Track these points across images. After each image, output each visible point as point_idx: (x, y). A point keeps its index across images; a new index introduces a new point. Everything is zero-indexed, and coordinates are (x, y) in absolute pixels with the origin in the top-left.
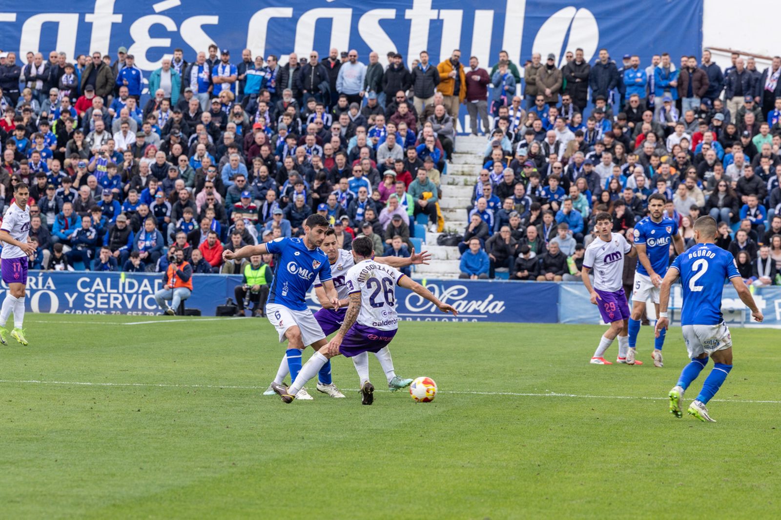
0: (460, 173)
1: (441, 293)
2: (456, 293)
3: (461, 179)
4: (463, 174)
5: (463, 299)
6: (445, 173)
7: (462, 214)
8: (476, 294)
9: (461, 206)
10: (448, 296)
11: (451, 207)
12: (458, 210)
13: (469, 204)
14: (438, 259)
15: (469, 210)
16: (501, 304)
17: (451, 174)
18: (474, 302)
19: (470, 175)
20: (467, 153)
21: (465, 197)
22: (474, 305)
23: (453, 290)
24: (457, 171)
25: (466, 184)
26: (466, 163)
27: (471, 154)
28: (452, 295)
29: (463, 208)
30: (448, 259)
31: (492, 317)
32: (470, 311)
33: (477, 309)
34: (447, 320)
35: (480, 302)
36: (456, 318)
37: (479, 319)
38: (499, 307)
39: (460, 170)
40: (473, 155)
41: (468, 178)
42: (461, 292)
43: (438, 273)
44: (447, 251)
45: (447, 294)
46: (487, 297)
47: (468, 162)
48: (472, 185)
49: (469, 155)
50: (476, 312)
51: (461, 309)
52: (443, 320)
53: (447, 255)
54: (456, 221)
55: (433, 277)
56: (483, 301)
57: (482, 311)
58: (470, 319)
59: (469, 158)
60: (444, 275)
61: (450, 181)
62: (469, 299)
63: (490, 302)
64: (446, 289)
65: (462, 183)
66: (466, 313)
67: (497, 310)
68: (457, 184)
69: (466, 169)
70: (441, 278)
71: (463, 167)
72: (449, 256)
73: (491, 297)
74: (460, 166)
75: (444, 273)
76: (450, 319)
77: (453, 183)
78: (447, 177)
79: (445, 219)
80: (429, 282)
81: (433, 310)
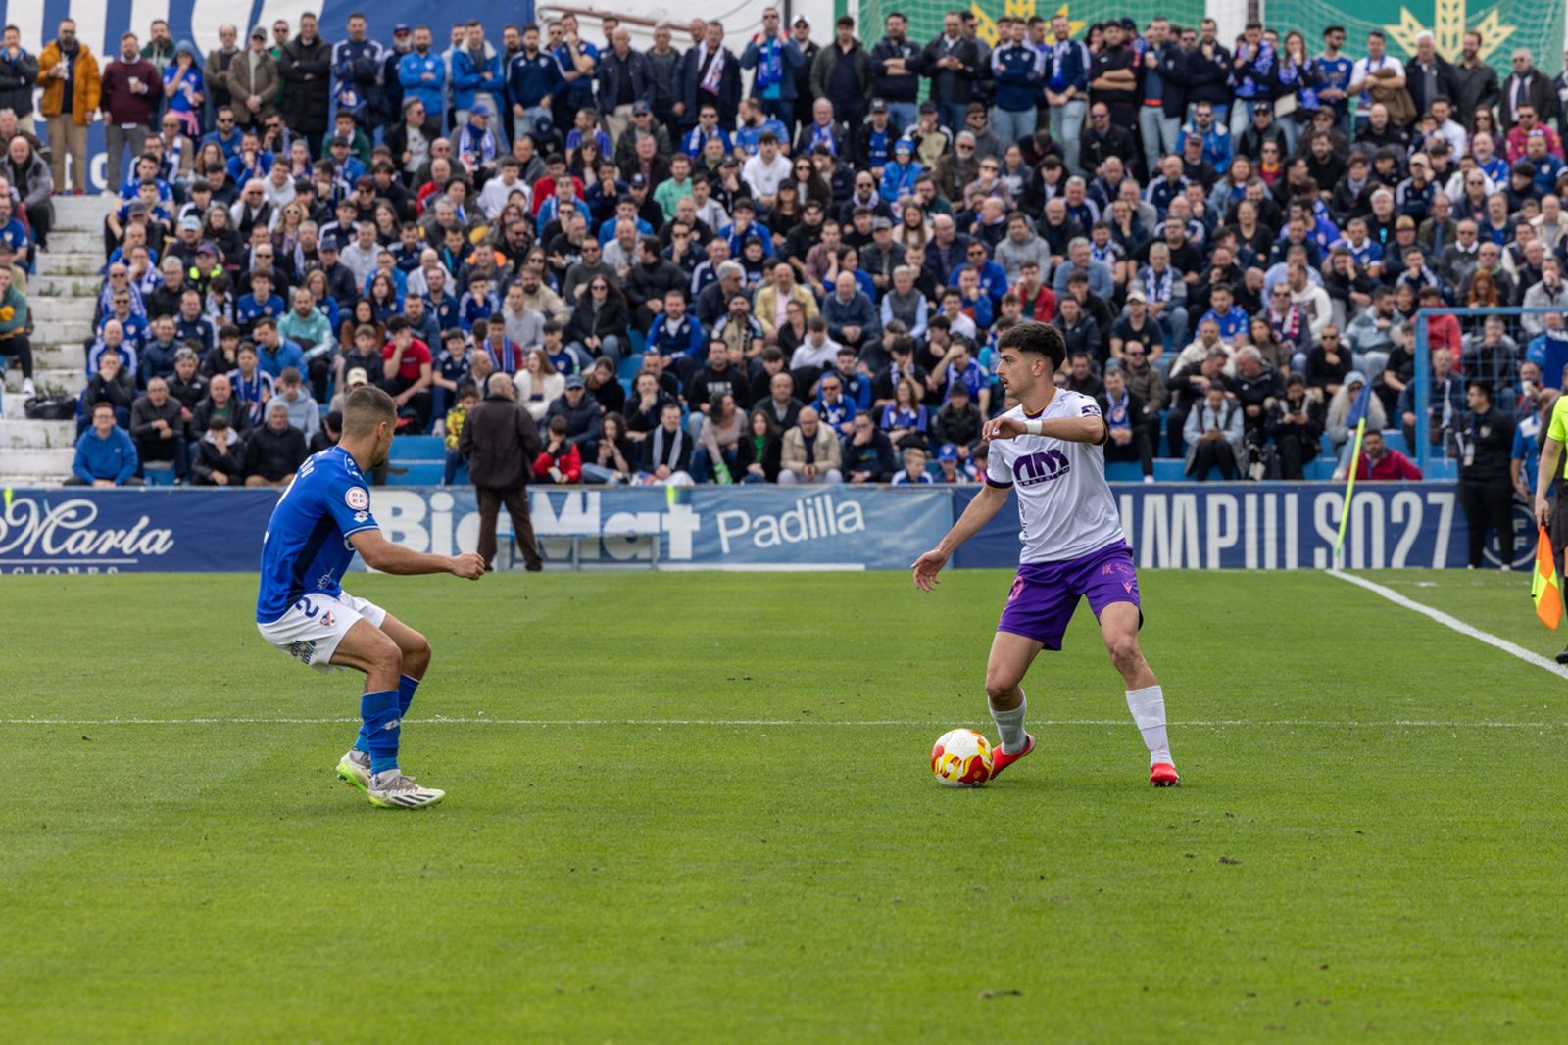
0: (63, 271)
1: (43, 516)
2: (72, 514)
3: (66, 284)
4: (69, 272)
5: (88, 528)
6: (34, 273)
7: (73, 353)
8: (114, 515)
9: (69, 338)
10: (58, 521)
11: (50, 340)
12: (64, 347)
13: (87, 333)
14: (30, 446)
15: (89, 344)
16: (165, 534)
17: (46, 274)
18: (110, 533)
19: (83, 274)
20: (75, 230)
21: (76, 319)
22: (111, 539)
23: (68, 508)
24: (58, 268)
25: (76, 294)
26: (74, 251)
27: (84, 231)
28: (66, 520)
29: (77, 342)
30: (48, 446)
31: (147, 563)
32: (103, 550)
33: (117, 546)
34: (56, 571)
35: (122, 533)
36: (73, 566)
37: (121, 568)
38: (162, 541)
39: (63, 264)
40: (88, 235)
41: (81, 281)
42: (83, 512)
43: (30, 474)
44: (46, 431)
45: (54, 518)
46: (136, 522)
47: (79, 248)
48: (88, 295)
49: (80, 236)
50: (116, 553)
51: (84, 548)
52: (49, 571)
53: (47, 439)
54: (60, 368)
55: (23, 484)
56: (129, 531)
57: (127, 551)
58: (103, 568)
59: (80, 241)
60: (43, 480)
61: (45, 287)
62: (100, 526)
63: (143, 533)
64: (52, 507)
65: (69, 291)
66: (94, 555)
67: (158, 548)
68: (58, 295)
69: (75, 262)
70: (39, 485)
71: (68, 260)
72: (51, 441)
73: (144, 521)
74: (63, 256)
75: (43, 476)
76: (63, 569)
77: (49, 293)
78: (39, 282)
79: (44, 366)
80: (18, 494)
81: (27, 550)
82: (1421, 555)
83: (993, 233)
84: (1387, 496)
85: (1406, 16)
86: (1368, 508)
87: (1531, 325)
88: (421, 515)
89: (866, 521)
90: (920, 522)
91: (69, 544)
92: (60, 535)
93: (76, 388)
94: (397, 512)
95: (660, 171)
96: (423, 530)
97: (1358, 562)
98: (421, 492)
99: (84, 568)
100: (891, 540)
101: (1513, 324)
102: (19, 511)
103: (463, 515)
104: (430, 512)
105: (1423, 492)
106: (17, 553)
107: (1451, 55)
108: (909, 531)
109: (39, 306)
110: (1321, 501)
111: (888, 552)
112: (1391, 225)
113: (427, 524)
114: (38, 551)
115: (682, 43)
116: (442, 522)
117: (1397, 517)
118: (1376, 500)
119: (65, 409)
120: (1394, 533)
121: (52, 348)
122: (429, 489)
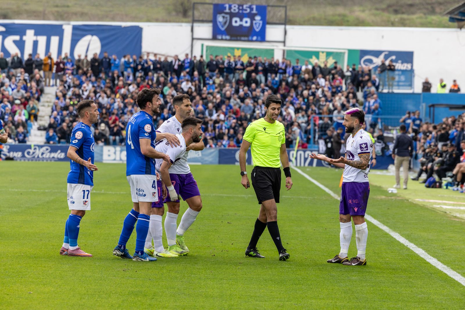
1: (39, 150)
3: (46, 104)
4: (47, 102)
5: (48, 152)
7: (47, 118)
8: (54, 150)
9: (47, 115)
10: (42, 151)
11: (43, 115)
12: (45, 117)
13: (50, 114)
14: (38, 136)
15: (50, 117)
17: (43, 102)
18: (52, 153)
19: (50, 102)
20: (49, 94)
21: (48, 111)
22: (53, 155)
23: (44, 149)
24: (45, 101)
25: (48, 106)
26: (48, 98)
27: (51, 94)
28: (44, 151)
31: (60, 160)
32: (51, 157)
36: (45, 160)
37: (55, 161)
38: (62, 155)
41: (49, 104)
42: (47, 149)
43: (38, 142)
44: (41, 133)
48: (50, 107)
50: (53, 158)
51: (47, 157)
52: (40, 161)
54: (44, 121)
55: (36, 143)
56: (56, 153)
57: (56, 157)
58: (51, 160)
59: (50, 96)
62: (50, 152)
63: (59, 154)
66: (49, 158)
67: (62, 157)
68: (45, 106)
69: (49, 100)
70: (39, 144)
72: (42, 135)
73: (59, 151)
74: (46, 99)
75: (40, 142)
76: (43, 160)
77: (43, 106)
78: (41, 103)
79: (41, 120)
80: (35, 145)
81: (36, 156)
82: (311, 164)
83: (229, 99)
84: (305, 152)
85: (314, 57)
86: (301, 155)
87: (335, 119)
89: (202, 155)
90: (213, 155)
91: (44, 156)
92: (43, 154)
93: (47, 125)
94: (109, 151)
95: (165, 85)
97: (298, 165)
99: (47, 160)
100: (206, 158)
101: (331, 119)
102: (35, 149)
103: (123, 151)
104: (115, 151)
105: (311, 151)
106: (34, 157)
107: (322, 66)
108: (210, 156)
109: (41, 108)
110: (291, 153)
111: (206, 161)
112: (308, 98)
113: (115, 153)
114: (38, 157)
115: (170, 60)
116: (118, 153)
117: (306, 156)
118: (302, 153)
119: (45, 129)
120: (306, 159)
121: (43, 117)
122: (115, 146)
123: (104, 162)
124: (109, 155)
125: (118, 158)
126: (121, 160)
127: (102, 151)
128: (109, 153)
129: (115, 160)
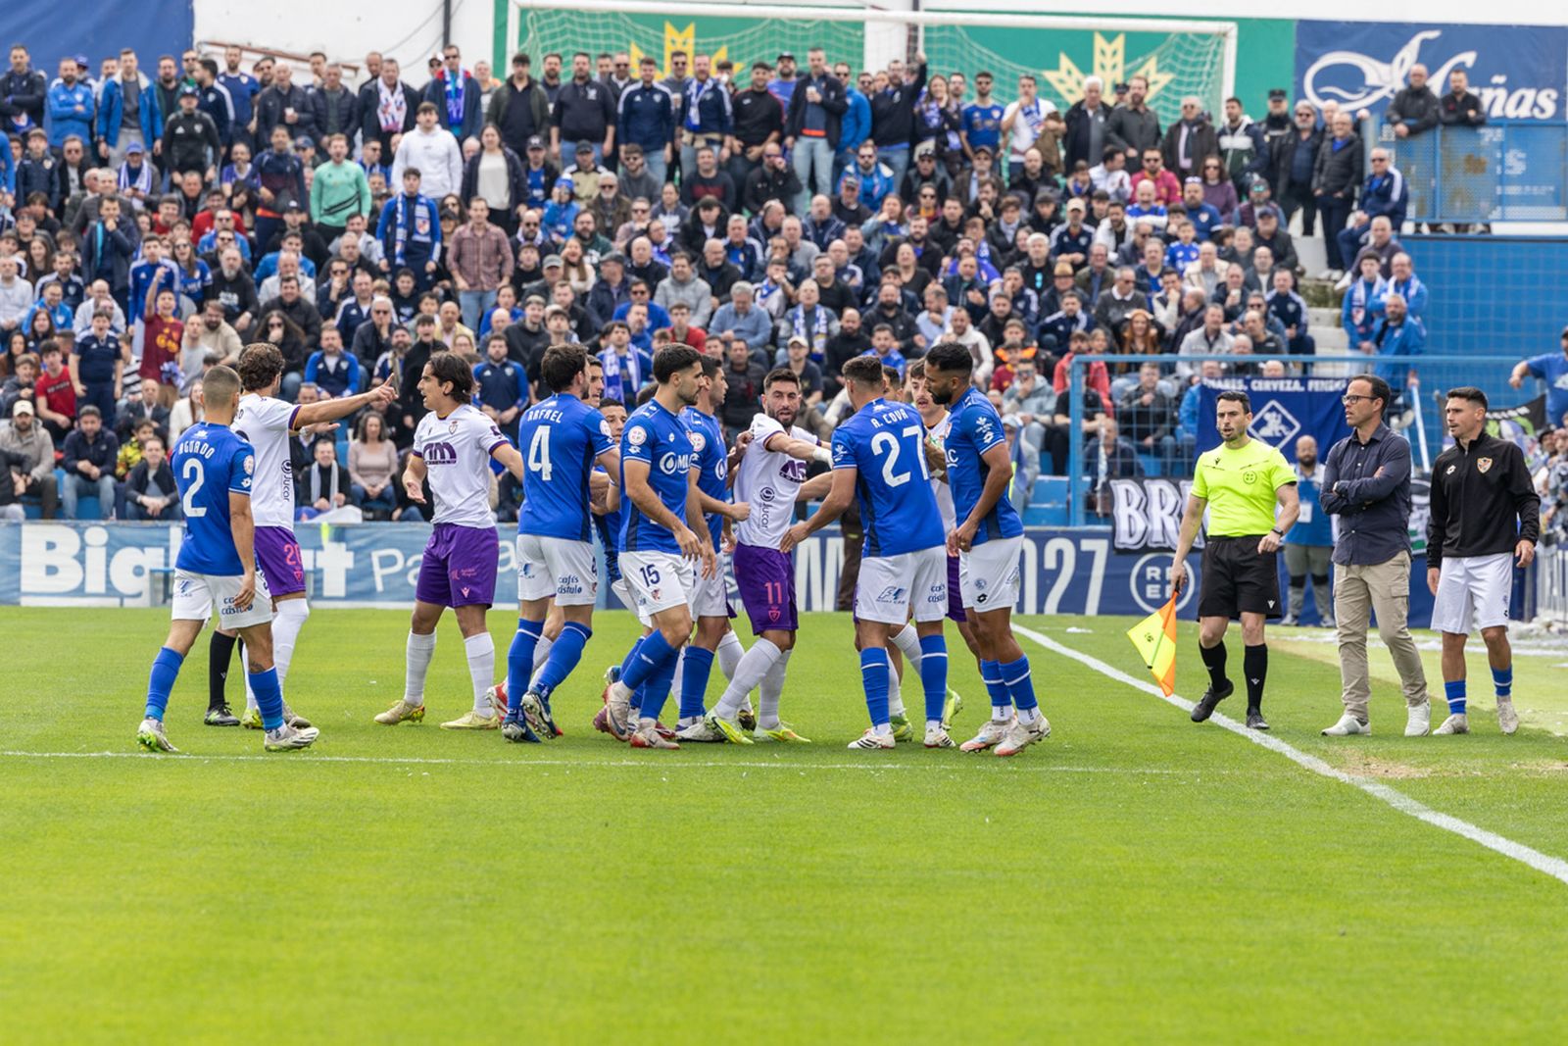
82: (1073, 601)
83: (651, 274)
84: (1040, 542)
85: (1065, 62)
88: (75, 549)
94: (51, 546)
96: (76, 564)
98: (75, 527)
103: (117, 549)
104: (83, 547)
105: (1076, 539)
112: (1048, 269)
113: (81, 558)
116: (96, 556)
117: (1050, 563)
120: (1046, 579)
122: (83, 523)
123: (25, 602)
124: (52, 570)
125: (95, 585)
126: (111, 590)
127: (16, 546)
128: (52, 558)
129: (80, 591)
